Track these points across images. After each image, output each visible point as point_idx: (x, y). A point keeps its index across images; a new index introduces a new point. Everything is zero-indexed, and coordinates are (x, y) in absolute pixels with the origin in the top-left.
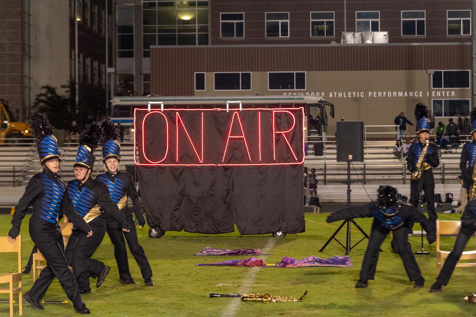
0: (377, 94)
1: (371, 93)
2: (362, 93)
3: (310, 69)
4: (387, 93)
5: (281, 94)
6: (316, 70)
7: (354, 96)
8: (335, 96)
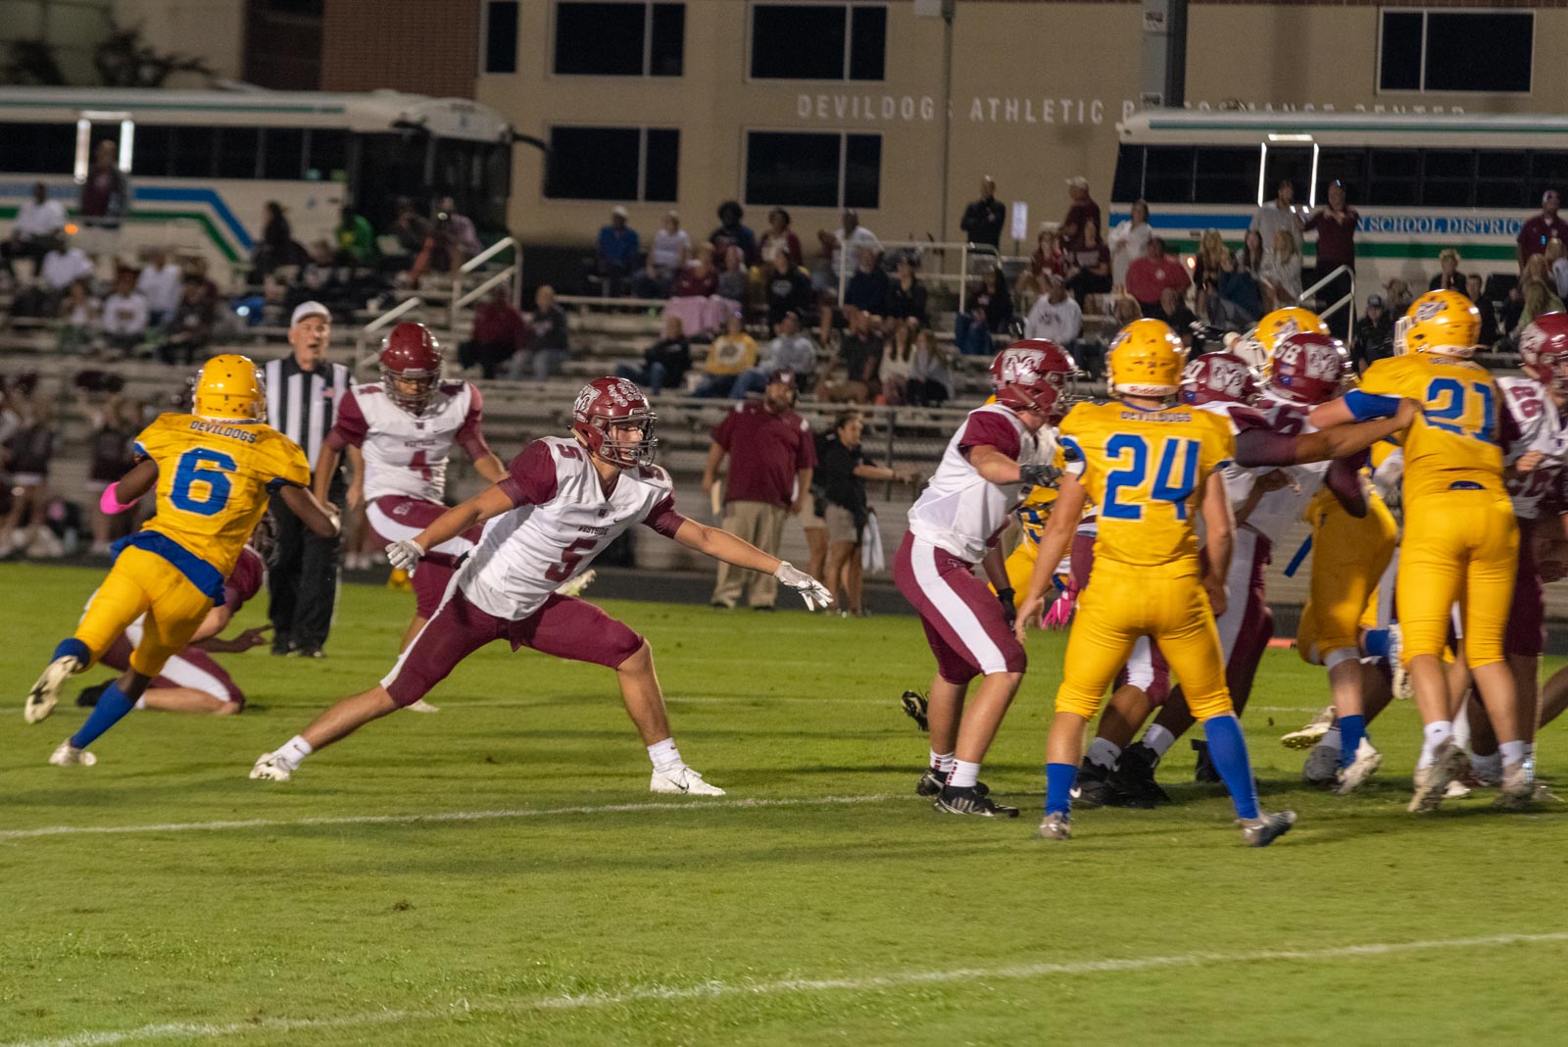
1: (1132, 106)
2: (1097, 104)
7: (1066, 118)
8: (993, 117)
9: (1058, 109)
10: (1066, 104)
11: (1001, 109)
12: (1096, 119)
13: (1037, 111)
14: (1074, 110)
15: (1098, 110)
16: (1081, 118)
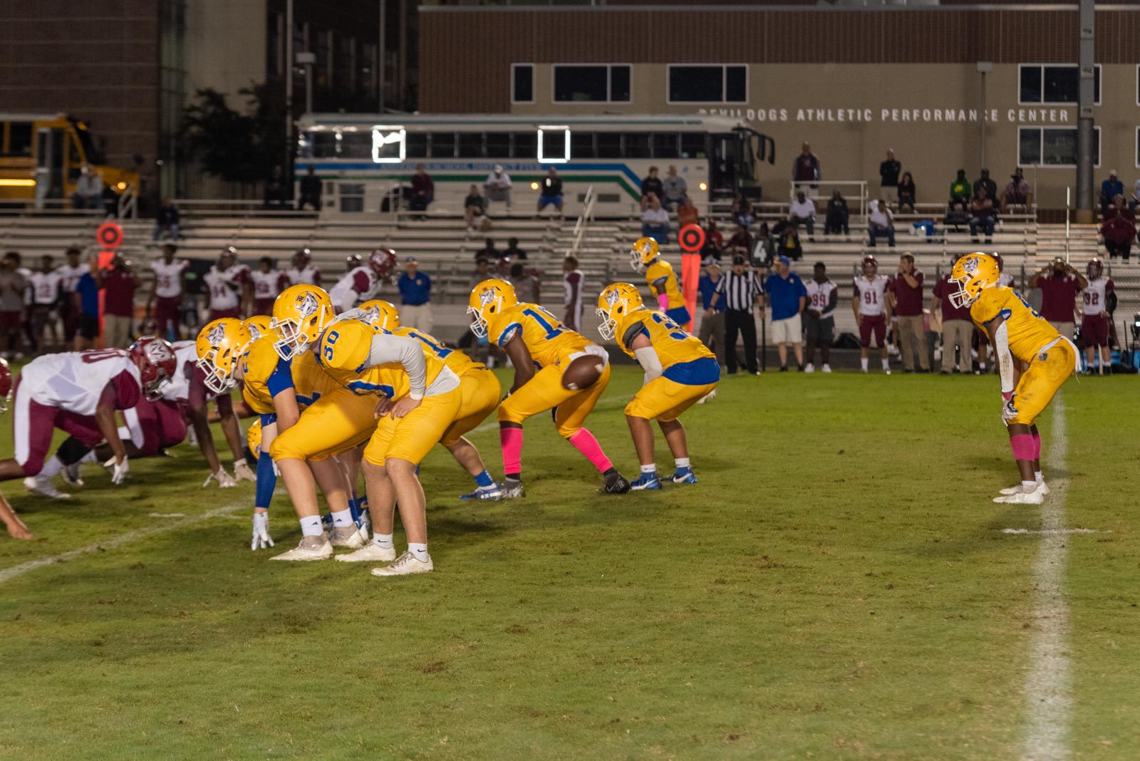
0: (900, 115)
1: (887, 112)
2: (868, 111)
3: (757, 59)
4: (921, 114)
5: (694, 111)
6: (769, 61)
7: (851, 118)
8: (810, 117)
9: (846, 115)
10: (851, 112)
11: (814, 115)
12: (868, 119)
13: (835, 115)
14: (855, 115)
15: (869, 114)
16: (859, 117)
